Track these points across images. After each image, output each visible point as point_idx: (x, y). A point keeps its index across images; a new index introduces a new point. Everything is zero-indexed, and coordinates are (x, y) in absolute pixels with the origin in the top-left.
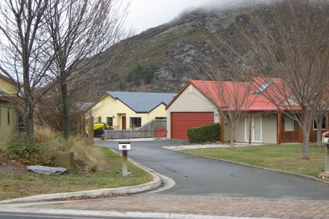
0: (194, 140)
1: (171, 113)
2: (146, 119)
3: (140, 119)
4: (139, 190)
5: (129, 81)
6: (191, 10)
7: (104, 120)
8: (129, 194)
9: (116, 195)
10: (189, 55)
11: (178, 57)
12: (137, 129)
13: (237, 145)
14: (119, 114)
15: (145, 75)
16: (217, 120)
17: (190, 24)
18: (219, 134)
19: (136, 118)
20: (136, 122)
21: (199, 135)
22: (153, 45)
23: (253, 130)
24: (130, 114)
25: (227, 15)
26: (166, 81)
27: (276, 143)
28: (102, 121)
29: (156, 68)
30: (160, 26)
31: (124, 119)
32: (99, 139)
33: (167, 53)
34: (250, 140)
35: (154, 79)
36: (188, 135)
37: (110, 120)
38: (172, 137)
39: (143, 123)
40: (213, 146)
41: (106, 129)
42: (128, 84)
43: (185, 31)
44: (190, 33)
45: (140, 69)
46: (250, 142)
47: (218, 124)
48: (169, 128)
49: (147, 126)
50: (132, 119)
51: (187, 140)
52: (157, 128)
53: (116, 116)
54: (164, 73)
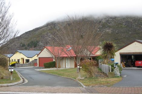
0: (46, 67)
1: (39, 58)
2: (31, 60)
3: (29, 60)
4: (12, 84)
5: (28, 46)
6: (50, 22)
7: (17, 61)
8: (8, 86)
9: (2, 86)
10: (49, 37)
11: (46, 38)
12: (27, 63)
13: (61, 68)
14: (22, 58)
15: (34, 44)
16: (54, 60)
17: (50, 26)
18: (55, 65)
19: (27, 60)
20: (28, 61)
21: (48, 65)
22: (37, 34)
23: (66, 63)
24: (26, 58)
25: (63, 23)
26: (41, 46)
27: (74, 67)
28: (16, 61)
29: (38, 42)
30: (40, 27)
31: (23, 60)
32: (14, 67)
33: (42, 36)
34: (65, 67)
35: (37, 46)
36: (44, 65)
37: (19, 60)
38: (39, 66)
39: (30, 61)
40: (52, 69)
41: (17, 63)
42: (28, 47)
43: (48, 29)
44: (50, 29)
45: (32, 42)
46: (65, 68)
47: (54, 62)
48: (38, 63)
49: (31, 62)
50: (26, 60)
51: (44, 67)
52: (34, 63)
53: (21, 59)
54: (41, 44)
